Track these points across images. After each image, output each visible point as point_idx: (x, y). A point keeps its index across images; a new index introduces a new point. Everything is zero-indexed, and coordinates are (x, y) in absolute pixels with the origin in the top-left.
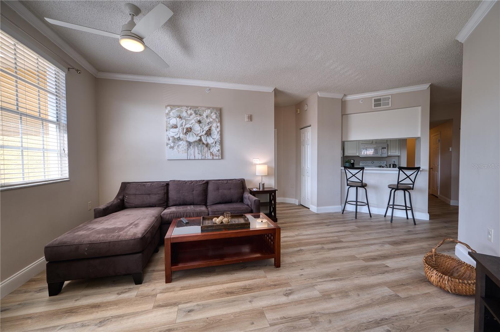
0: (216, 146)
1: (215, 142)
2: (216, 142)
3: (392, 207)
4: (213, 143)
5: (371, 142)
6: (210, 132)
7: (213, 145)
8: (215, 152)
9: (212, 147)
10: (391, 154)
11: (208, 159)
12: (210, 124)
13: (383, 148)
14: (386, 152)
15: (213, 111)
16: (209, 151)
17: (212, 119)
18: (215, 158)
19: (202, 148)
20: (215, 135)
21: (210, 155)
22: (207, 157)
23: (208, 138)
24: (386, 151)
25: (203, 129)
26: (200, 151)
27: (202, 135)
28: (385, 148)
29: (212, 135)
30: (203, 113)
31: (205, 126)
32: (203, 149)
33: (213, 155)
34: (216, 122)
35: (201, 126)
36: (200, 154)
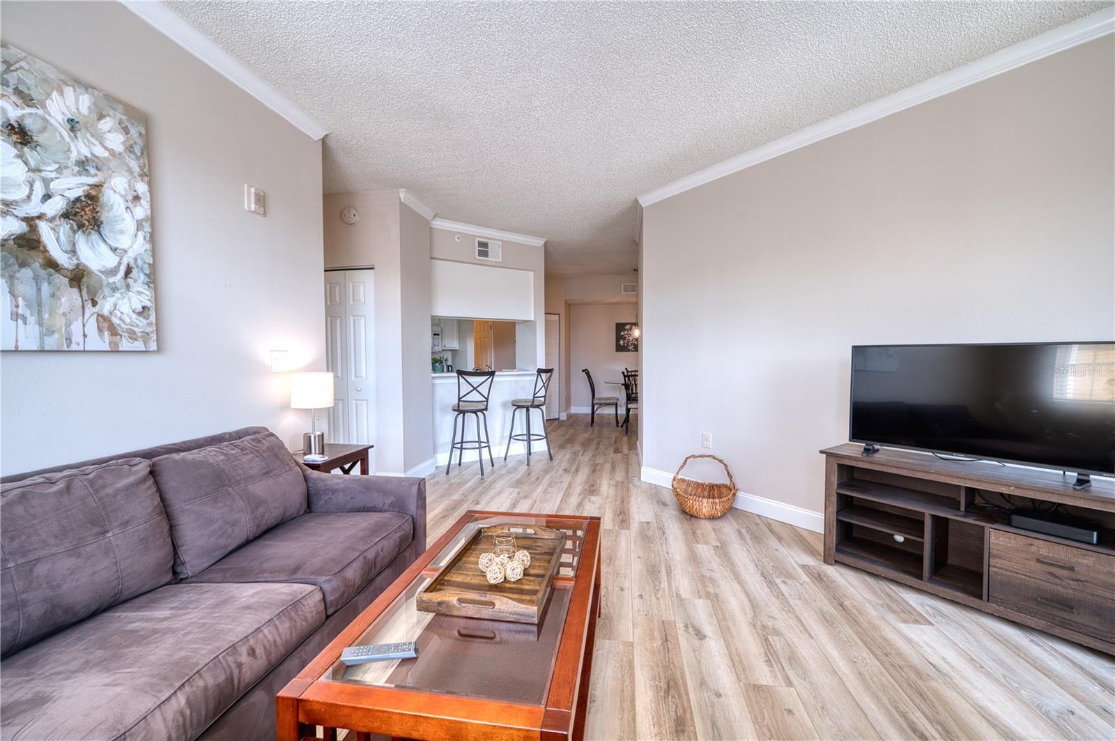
0: (128, 287)
1: (123, 269)
2: (128, 271)
3: (525, 439)
4: (113, 272)
6: (94, 210)
7: (111, 280)
8: (128, 320)
9: (106, 291)
11: (84, 351)
12: (93, 171)
15: (111, 112)
16: (89, 309)
17: (106, 148)
18: (125, 344)
19: (45, 287)
20: (122, 232)
21: (100, 330)
22: (77, 337)
23: (80, 237)
25: (46, 182)
26: (28, 306)
27: (40, 217)
28: (438, 335)
29: (105, 230)
30: (49, 95)
31: (59, 170)
32: (53, 295)
33: (114, 331)
34: (130, 171)
35: (32, 163)
36: (32, 320)
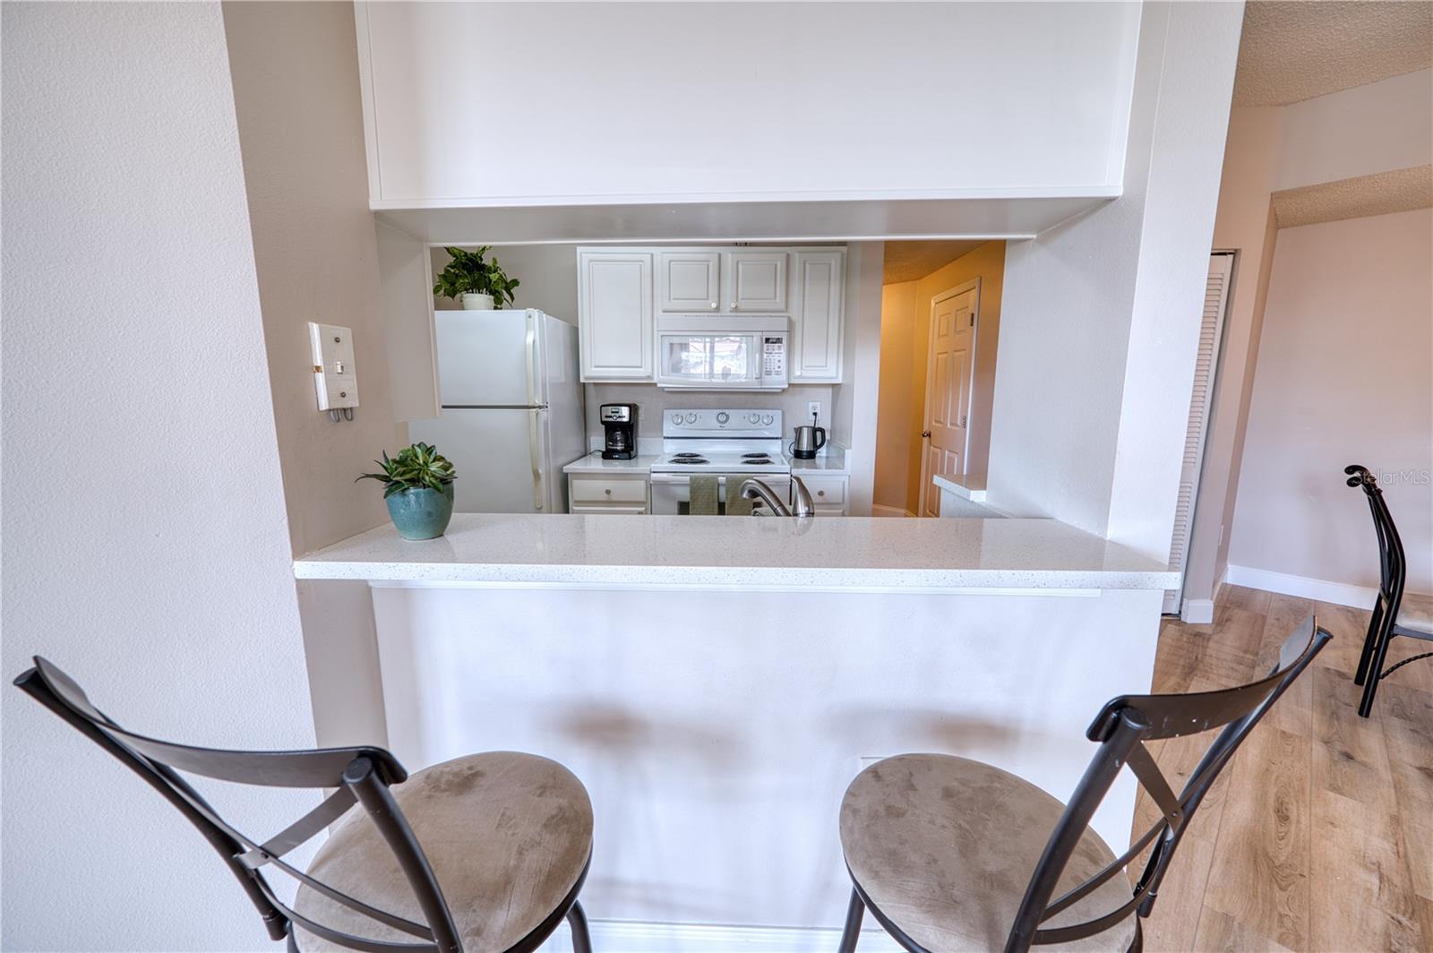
5: (714, 305)
10: (805, 374)
13: (767, 340)
14: (783, 364)
24: (783, 357)
28: (779, 341)
